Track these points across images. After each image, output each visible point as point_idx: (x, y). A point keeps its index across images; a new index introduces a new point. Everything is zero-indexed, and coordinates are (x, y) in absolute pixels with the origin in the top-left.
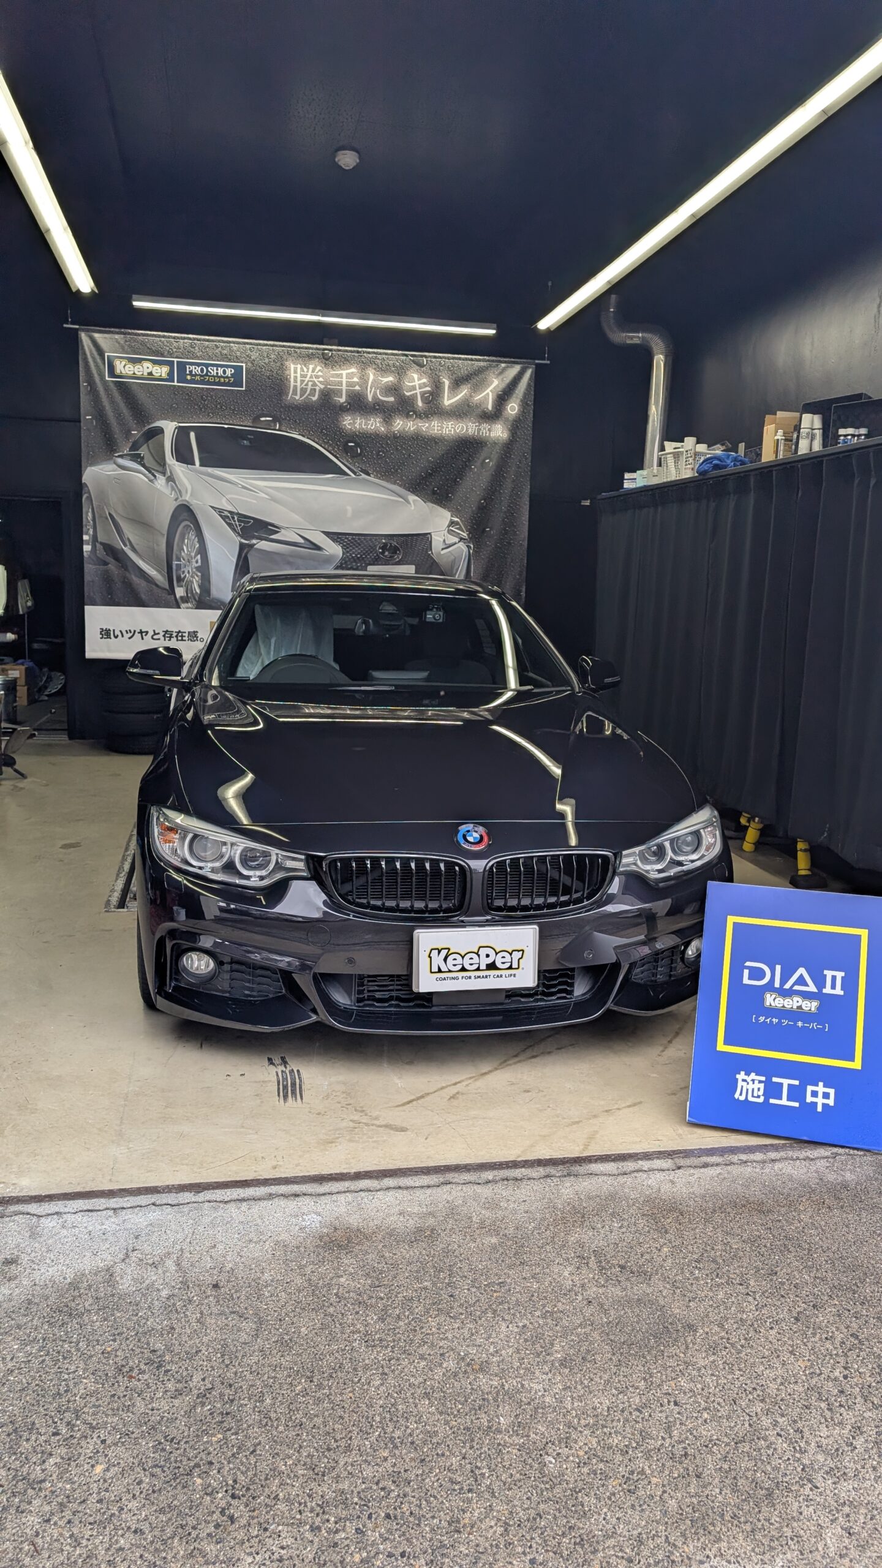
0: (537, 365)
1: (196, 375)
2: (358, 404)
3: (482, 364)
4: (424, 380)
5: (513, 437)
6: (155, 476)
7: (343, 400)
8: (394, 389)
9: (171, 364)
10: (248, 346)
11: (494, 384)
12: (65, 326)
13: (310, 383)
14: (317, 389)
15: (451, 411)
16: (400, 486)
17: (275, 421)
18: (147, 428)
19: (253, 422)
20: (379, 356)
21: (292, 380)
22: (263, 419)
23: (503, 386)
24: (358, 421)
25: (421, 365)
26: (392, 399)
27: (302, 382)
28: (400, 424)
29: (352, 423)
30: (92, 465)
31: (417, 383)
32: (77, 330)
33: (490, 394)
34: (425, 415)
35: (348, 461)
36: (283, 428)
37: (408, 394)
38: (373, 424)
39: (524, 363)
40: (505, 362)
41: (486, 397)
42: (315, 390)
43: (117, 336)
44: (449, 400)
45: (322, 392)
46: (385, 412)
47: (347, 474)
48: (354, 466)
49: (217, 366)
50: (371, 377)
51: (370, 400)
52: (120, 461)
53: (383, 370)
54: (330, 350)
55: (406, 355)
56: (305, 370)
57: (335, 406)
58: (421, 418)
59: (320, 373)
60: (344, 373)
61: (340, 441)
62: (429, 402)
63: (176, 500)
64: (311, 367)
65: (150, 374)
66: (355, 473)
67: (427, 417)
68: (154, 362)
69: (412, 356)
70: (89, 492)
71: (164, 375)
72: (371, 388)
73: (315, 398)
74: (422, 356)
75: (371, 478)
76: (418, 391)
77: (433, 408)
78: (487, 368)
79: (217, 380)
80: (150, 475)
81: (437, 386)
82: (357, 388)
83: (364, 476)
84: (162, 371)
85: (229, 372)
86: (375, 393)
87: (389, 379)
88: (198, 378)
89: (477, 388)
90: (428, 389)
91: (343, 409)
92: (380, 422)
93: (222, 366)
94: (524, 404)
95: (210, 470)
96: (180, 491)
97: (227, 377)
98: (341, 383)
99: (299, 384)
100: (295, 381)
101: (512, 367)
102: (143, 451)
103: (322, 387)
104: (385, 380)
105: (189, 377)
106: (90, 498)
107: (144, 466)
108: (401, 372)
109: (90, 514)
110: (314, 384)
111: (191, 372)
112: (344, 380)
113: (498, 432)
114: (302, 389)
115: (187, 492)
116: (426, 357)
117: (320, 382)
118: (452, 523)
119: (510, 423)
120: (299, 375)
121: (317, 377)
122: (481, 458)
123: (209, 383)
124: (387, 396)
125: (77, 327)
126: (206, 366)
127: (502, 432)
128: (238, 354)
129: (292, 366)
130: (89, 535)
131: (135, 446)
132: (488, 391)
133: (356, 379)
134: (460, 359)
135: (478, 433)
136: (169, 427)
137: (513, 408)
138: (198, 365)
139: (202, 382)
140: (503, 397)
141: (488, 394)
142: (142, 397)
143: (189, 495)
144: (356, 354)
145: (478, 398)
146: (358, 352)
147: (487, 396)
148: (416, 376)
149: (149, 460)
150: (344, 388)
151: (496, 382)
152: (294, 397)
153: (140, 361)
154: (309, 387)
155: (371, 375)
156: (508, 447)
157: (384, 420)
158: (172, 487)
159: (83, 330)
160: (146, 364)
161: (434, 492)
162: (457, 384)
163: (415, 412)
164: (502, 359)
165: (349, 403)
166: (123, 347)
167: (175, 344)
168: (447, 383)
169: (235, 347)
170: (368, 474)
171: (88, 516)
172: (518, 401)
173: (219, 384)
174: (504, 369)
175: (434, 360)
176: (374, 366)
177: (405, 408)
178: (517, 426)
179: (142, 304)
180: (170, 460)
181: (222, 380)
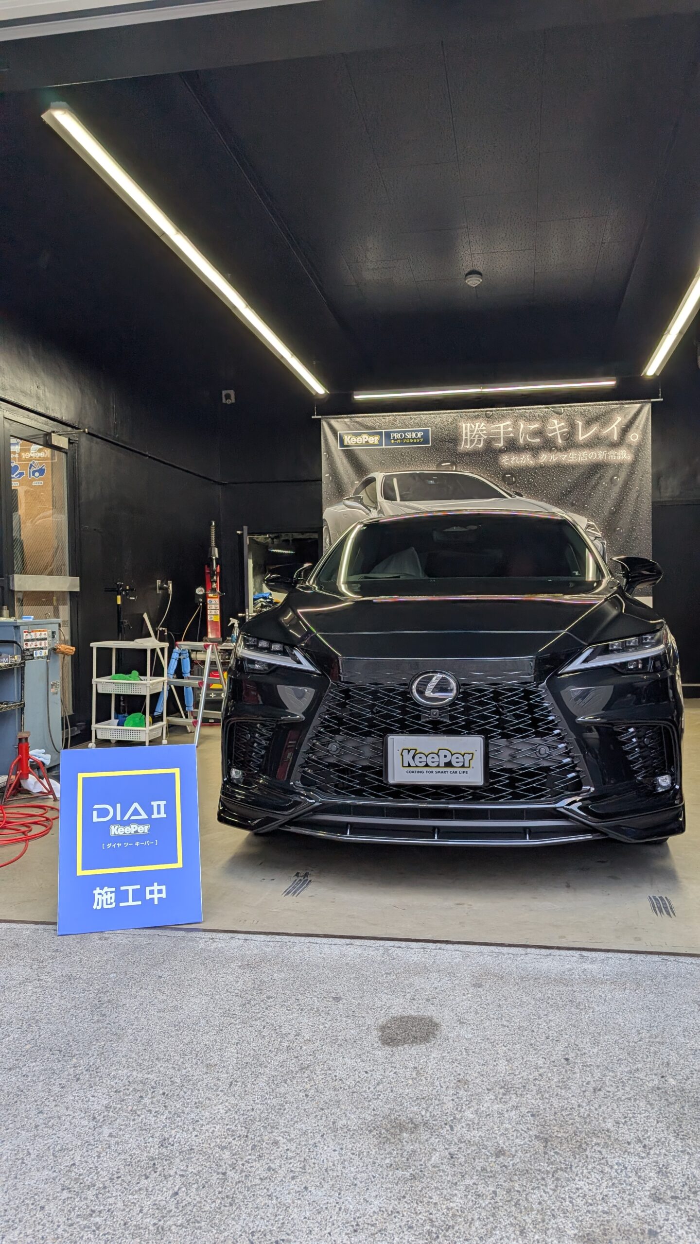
0: (653, 403)
1: (397, 439)
2: (513, 446)
3: (608, 407)
4: (563, 424)
5: (635, 458)
6: (370, 511)
7: (501, 445)
8: (539, 433)
9: (380, 434)
10: (432, 416)
11: (619, 420)
12: (313, 417)
13: (477, 436)
14: (482, 439)
15: (584, 444)
16: (546, 502)
17: (452, 465)
18: (365, 478)
19: (437, 467)
20: (528, 411)
21: (464, 435)
22: (443, 464)
23: (626, 421)
24: (513, 459)
25: (559, 413)
26: (538, 440)
27: (471, 435)
28: (545, 458)
29: (508, 461)
30: (328, 507)
31: (557, 426)
32: (320, 419)
33: (615, 428)
34: (565, 449)
35: (506, 488)
36: (458, 469)
37: (550, 435)
38: (525, 460)
39: (642, 402)
40: (627, 404)
41: (612, 432)
42: (480, 440)
43: (346, 420)
44: (582, 436)
45: (485, 440)
46: (533, 450)
47: (506, 498)
48: (511, 491)
49: (411, 431)
50: (522, 426)
51: (522, 442)
52: (347, 502)
53: (530, 419)
54: (491, 411)
56: (473, 426)
57: (495, 450)
58: (560, 450)
59: (484, 428)
60: (502, 425)
61: (499, 474)
62: (568, 439)
64: (477, 424)
65: (367, 442)
66: (511, 496)
67: (565, 450)
68: (370, 434)
69: (552, 408)
70: (327, 525)
71: (376, 442)
72: (522, 434)
73: (481, 446)
74: (560, 407)
75: (524, 499)
76: (558, 432)
77: (570, 442)
78: (612, 410)
79: (412, 441)
80: (367, 510)
81: (573, 427)
82: (512, 435)
83: (518, 497)
84: (375, 439)
85: (419, 435)
86: (525, 437)
87: (535, 426)
88: (399, 441)
89: (604, 425)
90: (566, 430)
91: (501, 451)
92: (530, 458)
93: (414, 431)
94: (644, 432)
95: (407, 503)
97: (419, 438)
98: (499, 433)
99: (468, 437)
100: (466, 435)
101: (633, 406)
102: (363, 494)
103: (486, 437)
104: (532, 427)
105: (393, 441)
106: (328, 529)
107: (363, 504)
108: (544, 419)
109: (328, 539)
110: (480, 436)
111: (394, 437)
112: (502, 431)
113: (624, 456)
114: (471, 441)
116: (563, 407)
117: (484, 434)
118: (588, 526)
119: (632, 448)
120: (468, 431)
121: (482, 431)
122: (611, 476)
123: (406, 444)
124: (534, 438)
125: (320, 417)
126: (404, 432)
127: (627, 456)
128: (426, 421)
129: (464, 425)
131: (357, 492)
132: (614, 426)
133: (510, 429)
134: (590, 405)
135: (607, 457)
136: (379, 477)
137: (634, 436)
138: (398, 432)
139: (402, 444)
140: (625, 430)
141: (614, 428)
142: (362, 457)
144: (510, 412)
145: (605, 432)
146: (511, 410)
147: (613, 429)
148: (556, 422)
149: (366, 501)
150: (502, 436)
151: (619, 419)
152: (465, 446)
153: (360, 434)
154: (477, 438)
155: (522, 425)
156: (632, 466)
157: (533, 456)
159: (323, 418)
160: (364, 436)
161: (573, 505)
162: (589, 424)
163: (556, 448)
164: (623, 402)
165: (506, 447)
166: (349, 426)
167: (383, 420)
168: (580, 424)
169: (423, 417)
170: (521, 496)
171: (326, 540)
172: (639, 431)
173: (413, 443)
174: (625, 409)
175: (569, 409)
176: (524, 418)
177: (549, 445)
178: (639, 450)
179: (360, 397)
180: (380, 499)
181: (415, 441)
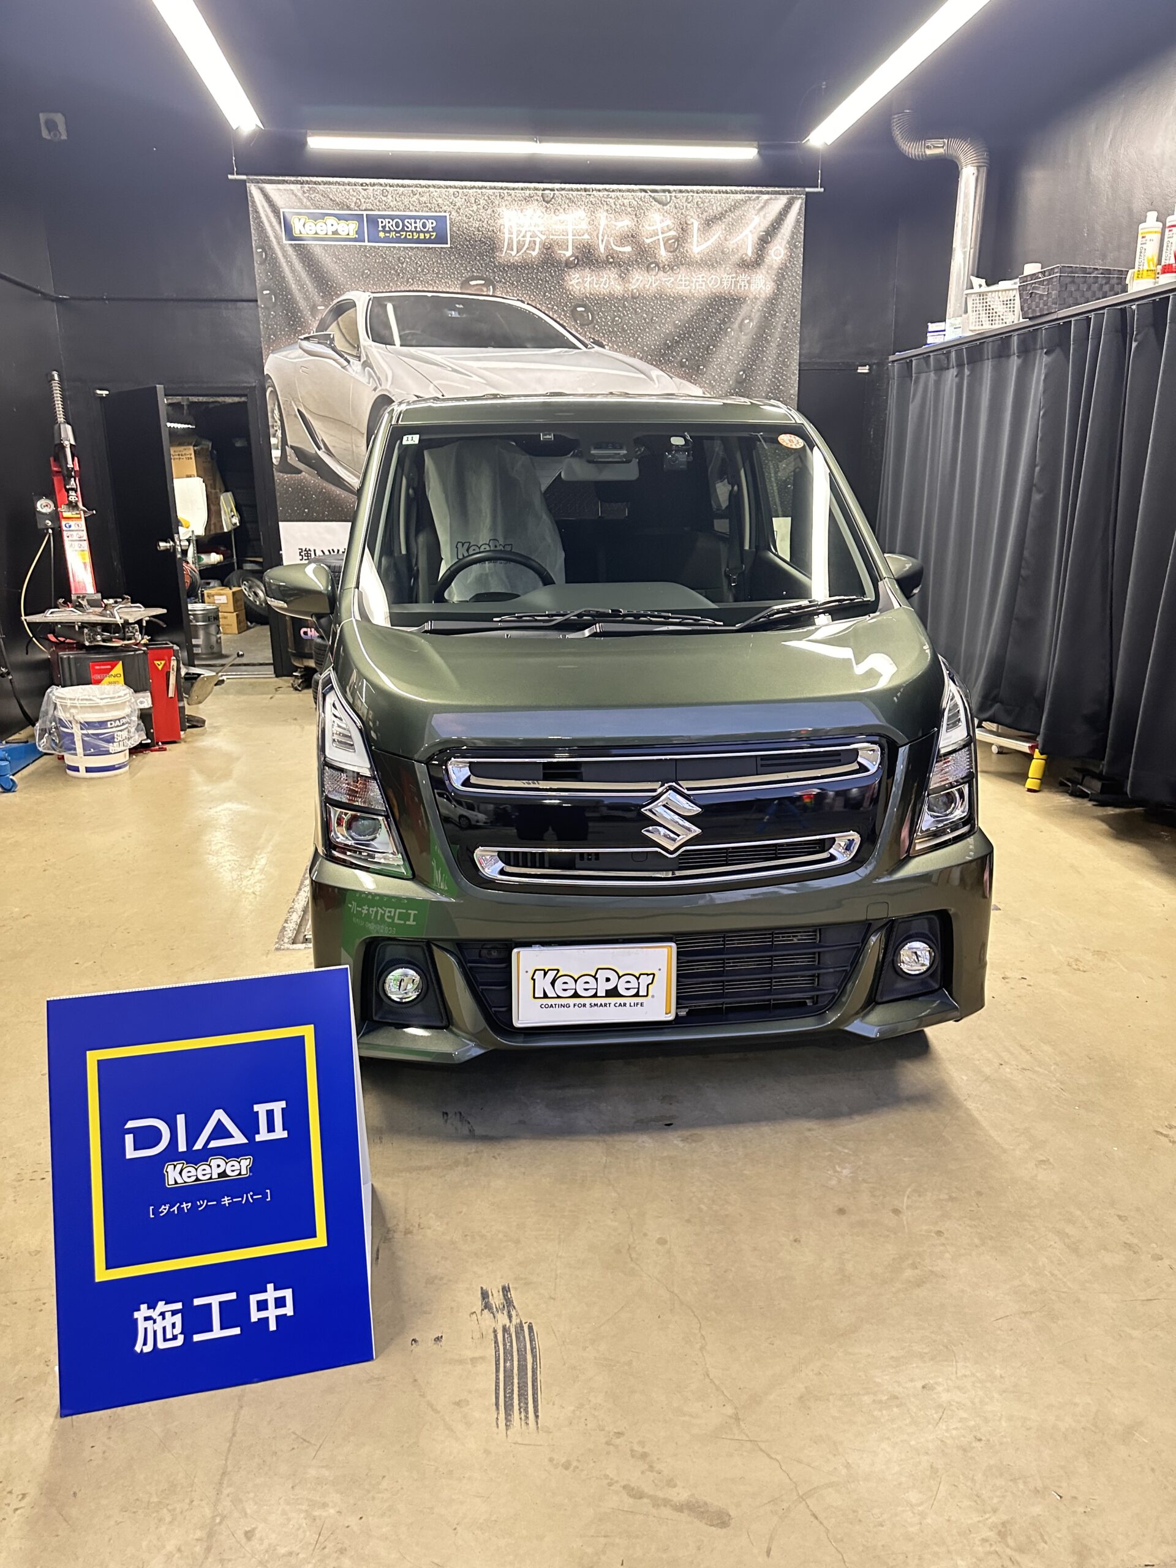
0: (807, 194)
1: (390, 231)
2: (587, 258)
3: (739, 197)
4: (668, 222)
5: (778, 289)
6: (348, 362)
7: (569, 253)
8: (632, 237)
9: (359, 218)
10: (452, 191)
11: (753, 224)
12: (230, 177)
13: (529, 235)
14: (538, 240)
15: (701, 260)
16: (641, 359)
17: (486, 285)
18: (335, 302)
19: (461, 288)
20: (612, 194)
21: (506, 232)
22: (473, 283)
23: (765, 225)
24: (588, 280)
25: (663, 203)
26: (628, 249)
27: (518, 233)
28: (641, 281)
29: (580, 282)
30: (273, 351)
31: (658, 226)
32: (244, 182)
33: (750, 236)
34: (671, 267)
35: (577, 331)
36: (498, 294)
37: (648, 241)
38: (607, 283)
39: (791, 193)
40: (768, 193)
42: (534, 242)
43: (292, 187)
44: (697, 247)
45: (542, 244)
46: (620, 266)
47: (576, 348)
48: (585, 336)
49: (415, 217)
50: (603, 222)
51: (602, 251)
52: (305, 344)
53: (617, 212)
54: (551, 189)
55: (645, 191)
56: (522, 217)
57: (559, 262)
58: (664, 269)
59: (540, 221)
60: (569, 218)
61: (566, 305)
62: (674, 250)
63: (375, 390)
64: (529, 212)
65: (335, 233)
66: (586, 346)
67: (671, 271)
68: (339, 217)
69: (652, 190)
70: (274, 387)
71: (353, 235)
72: (603, 236)
73: (534, 254)
74: (664, 191)
75: (605, 351)
76: (661, 237)
77: (680, 260)
78: (746, 202)
79: (416, 236)
80: (342, 360)
81: (684, 228)
82: (586, 237)
83: (597, 348)
84: (349, 228)
86: (608, 241)
87: (625, 224)
89: (731, 229)
90: (673, 233)
91: (569, 265)
92: (615, 279)
93: (421, 218)
94: (792, 245)
95: (412, 350)
96: (379, 379)
97: (428, 232)
98: (565, 232)
99: (514, 236)
100: (510, 233)
101: (776, 199)
102: (333, 330)
103: (543, 237)
104: (619, 224)
106: (274, 392)
107: (334, 349)
108: (638, 212)
109: (276, 412)
110: (533, 236)
112: (570, 228)
113: (761, 285)
114: (518, 242)
115: (387, 380)
116: (669, 192)
117: (541, 232)
119: (775, 272)
120: (513, 225)
121: (536, 225)
122: (739, 319)
123: (406, 240)
124: (622, 245)
125: (244, 177)
126: (403, 218)
127: (765, 284)
128: (440, 201)
129: (506, 213)
130: (277, 438)
131: (323, 326)
132: (748, 230)
133: (583, 226)
134: (712, 189)
135: (735, 286)
136: (361, 298)
137: (778, 252)
139: (398, 240)
140: (765, 240)
141: (746, 236)
142: (327, 261)
143: (389, 383)
144: (584, 193)
145: (734, 240)
146: (585, 190)
147: (746, 240)
148: (657, 218)
149: (339, 343)
150: (570, 238)
151: (756, 221)
152: (509, 254)
153: (321, 217)
154: (528, 239)
155: (602, 217)
156: (772, 302)
157: (620, 276)
158: (369, 373)
159: (252, 181)
160: (330, 221)
161: (682, 365)
162: (708, 225)
163: (657, 265)
164: (764, 189)
165: (577, 258)
166: (299, 200)
167: (363, 192)
168: (695, 224)
169: (435, 192)
170: (602, 346)
171: (274, 416)
172: (784, 242)
173: (418, 241)
174: (766, 202)
175: (679, 195)
176: (606, 207)
177: (644, 257)
178: (783, 276)
179: (319, 143)
180: (365, 341)
181: (422, 236)
